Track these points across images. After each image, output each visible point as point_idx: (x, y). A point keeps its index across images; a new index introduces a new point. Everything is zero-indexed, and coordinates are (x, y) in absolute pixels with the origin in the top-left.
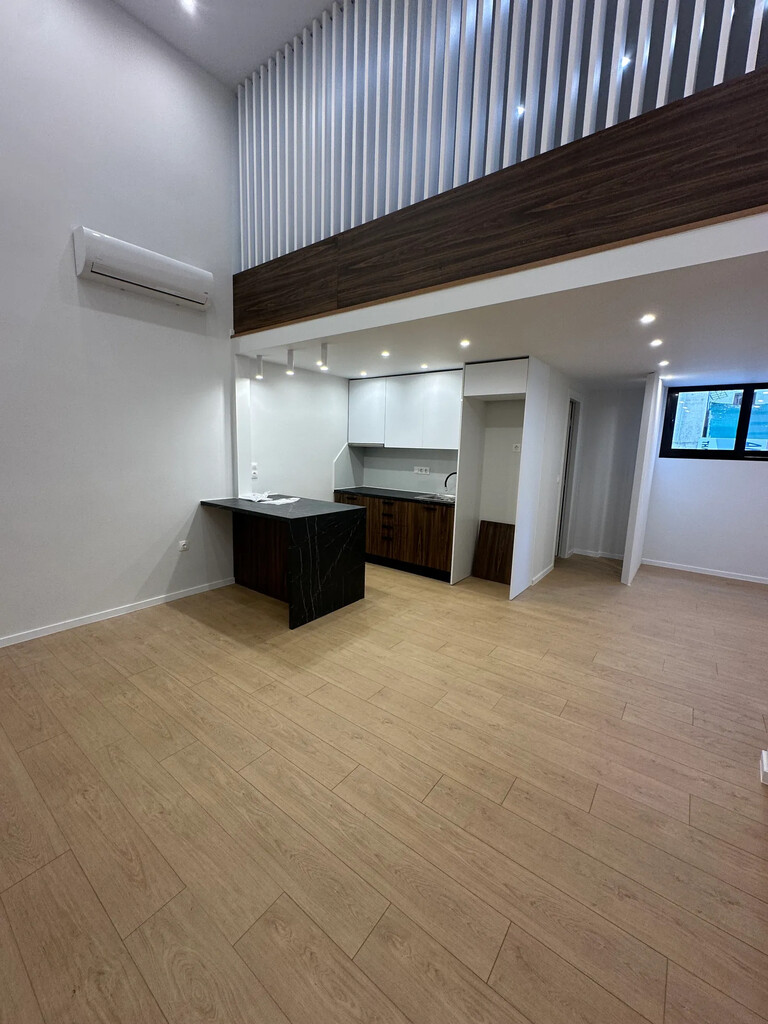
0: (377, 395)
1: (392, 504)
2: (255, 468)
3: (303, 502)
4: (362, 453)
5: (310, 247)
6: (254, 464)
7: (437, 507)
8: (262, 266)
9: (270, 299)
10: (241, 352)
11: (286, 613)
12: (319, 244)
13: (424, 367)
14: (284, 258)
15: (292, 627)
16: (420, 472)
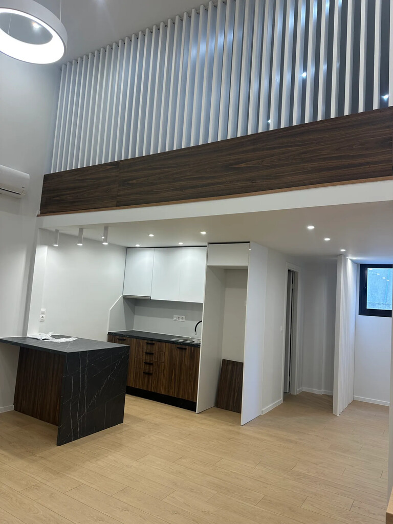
0: (147, 260)
1: (153, 344)
2: (43, 313)
3: (79, 341)
4: (134, 304)
5: (100, 166)
6: (43, 310)
7: (187, 347)
8: (66, 172)
9: (69, 194)
10: (44, 226)
11: (56, 434)
12: (106, 164)
13: (181, 244)
14: (82, 169)
15: (59, 444)
16: (177, 320)
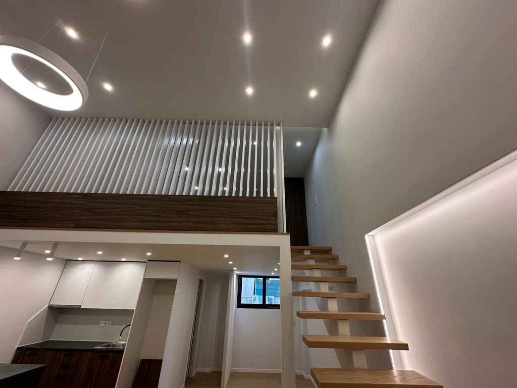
0: (86, 272)
1: (73, 355)
4: (58, 312)
8: (26, 193)
12: (75, 194)
13: (124, 260)
14: (47, 193)
16: (104, 326)
